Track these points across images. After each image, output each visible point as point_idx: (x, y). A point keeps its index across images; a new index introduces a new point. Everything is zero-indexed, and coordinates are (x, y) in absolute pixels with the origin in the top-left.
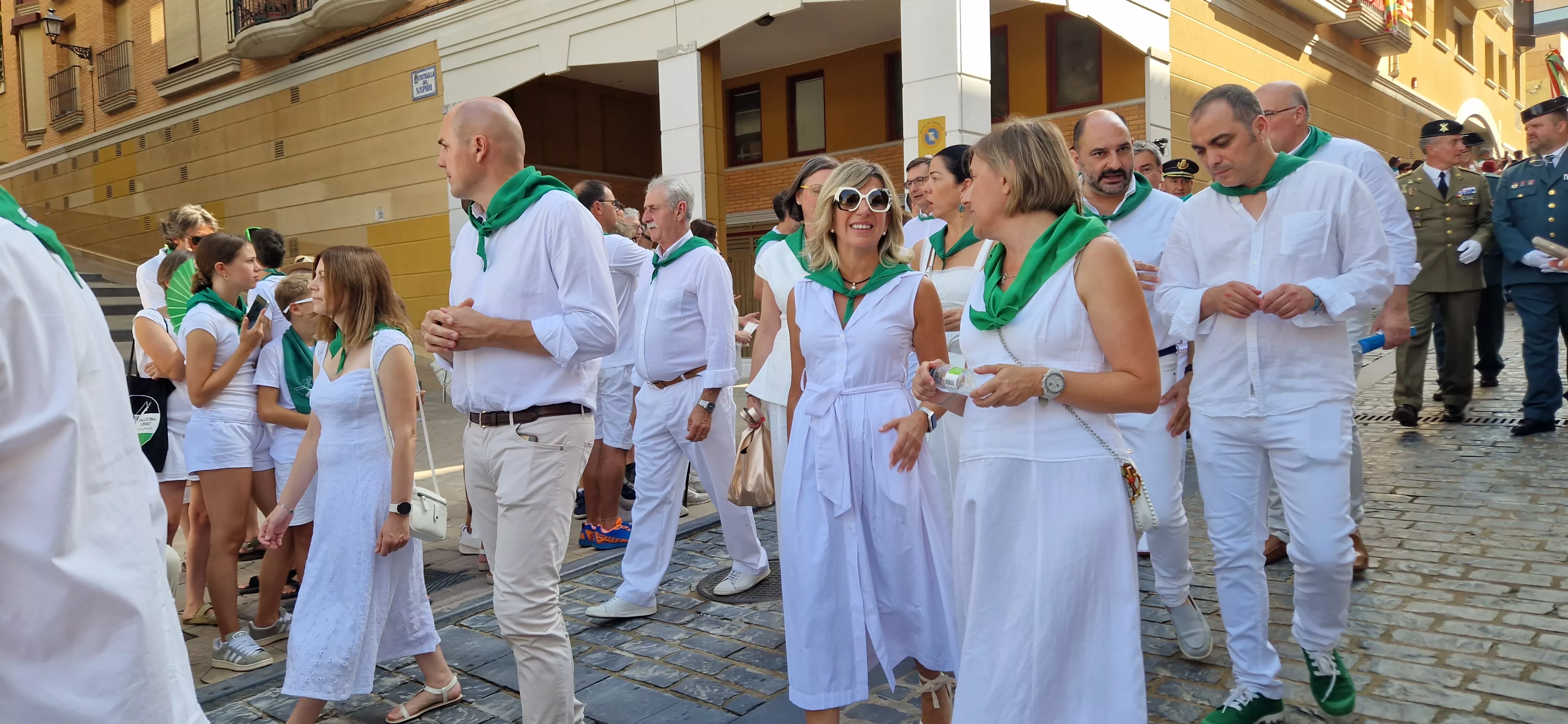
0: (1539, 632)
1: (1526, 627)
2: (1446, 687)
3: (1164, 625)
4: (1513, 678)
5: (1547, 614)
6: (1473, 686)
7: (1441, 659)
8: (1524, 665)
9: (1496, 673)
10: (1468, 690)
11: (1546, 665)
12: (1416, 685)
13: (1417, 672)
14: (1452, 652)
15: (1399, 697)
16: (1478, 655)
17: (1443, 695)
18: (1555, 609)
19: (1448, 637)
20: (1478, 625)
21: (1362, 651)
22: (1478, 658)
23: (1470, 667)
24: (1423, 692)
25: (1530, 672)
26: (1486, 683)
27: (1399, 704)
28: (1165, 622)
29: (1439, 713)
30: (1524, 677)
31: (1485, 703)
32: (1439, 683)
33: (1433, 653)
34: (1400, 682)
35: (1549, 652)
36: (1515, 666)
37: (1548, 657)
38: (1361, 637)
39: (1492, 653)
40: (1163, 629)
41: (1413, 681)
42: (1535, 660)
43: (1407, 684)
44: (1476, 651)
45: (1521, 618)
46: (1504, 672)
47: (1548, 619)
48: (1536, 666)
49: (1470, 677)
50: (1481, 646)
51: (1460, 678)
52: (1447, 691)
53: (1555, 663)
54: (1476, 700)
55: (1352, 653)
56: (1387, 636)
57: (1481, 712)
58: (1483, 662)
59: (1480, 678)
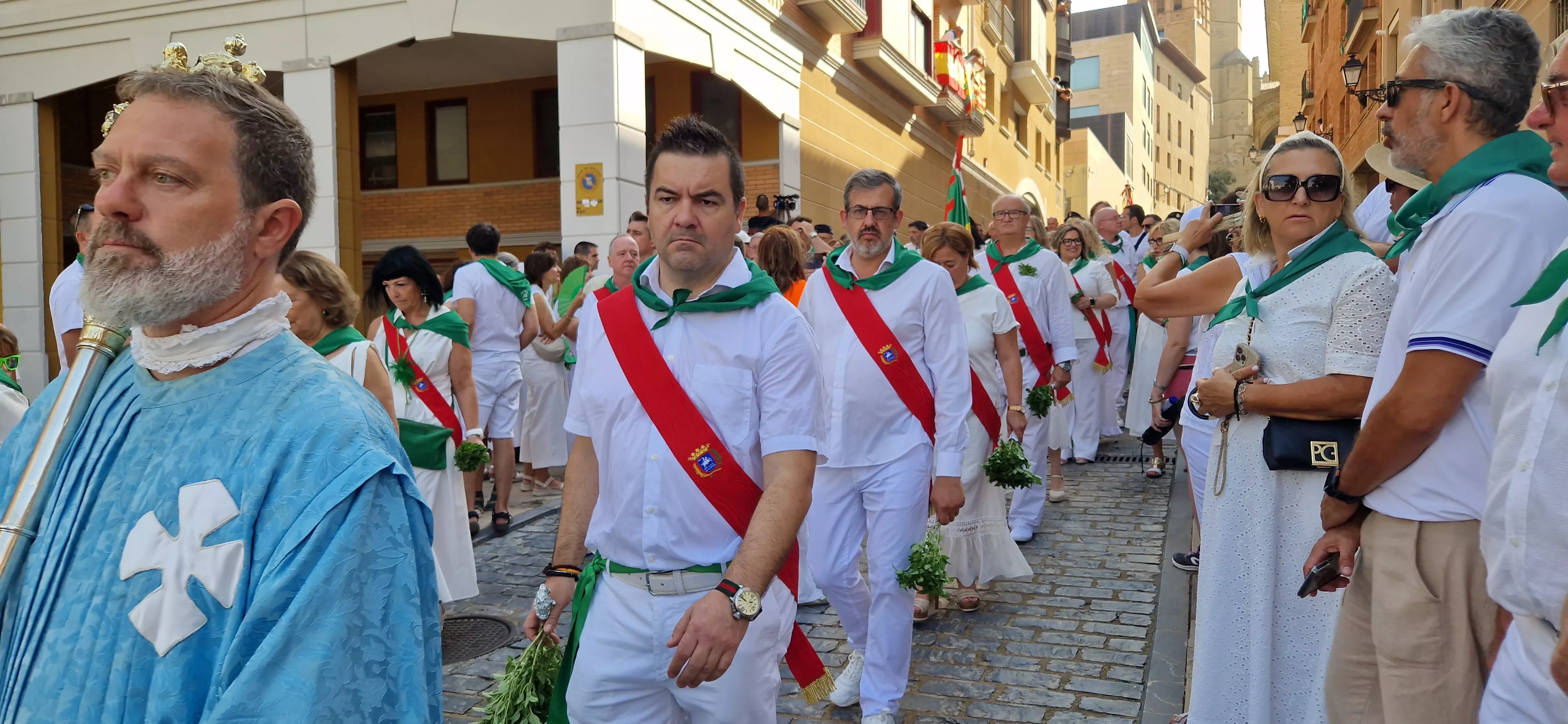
0: (1109, 637)
1: (1099, 634)
2: (1049, 689)
3: (829, 654)
4: (1095, 678)
5: (1112, 622)
6: (1068, 687)
7: (1044, 667)
8: (1101, 666)
9: (1083, 674)
10: (1065, 690)
11: (1116, 664)
12: (1028, 689)
13: (1028, 678)
14: (1050, 659)
15: (1017, 701)
16: (1069, 660)
17: (1048, 696)
18: (1118, 617)
19: (1046, 646)
20: (1067, 634)
21: (986, 664)
22: (1068, 662)
23: (1065, 671)
24: (1034, 695)
25: (1106, 671)
26: (1078, 683)
27: (1018, 707)
28: (829, 652)
29: (1047, 712)
30: (1102, 676)
31: (1078, 700)
32: (1044, 686)
33: (1036, 661)
34: (1016, 688)
35: (1117, 653)
36: (1095, 667)
37: (1117, 658)
38: (984, 651)
39: (1078, 658)
40: (829, 658)
41: (1026, 686)
42: (1108, 660)
43: (1021, 689)
44: (1066, 657)
45: (1095, 626)
46: (1088, 673)
47: (1113, 626)
48: (1109, 665)
49: (1065, 680)
50: (1070, 651)
51: (1058, 680)
52: (1051, 693)
53: (1122, 663)
54: (1072, 698)
55: (978, 666)
56: (1002, 649)
57: (1076, 708)
58: (1072, 666)
59: (1073, 679)
